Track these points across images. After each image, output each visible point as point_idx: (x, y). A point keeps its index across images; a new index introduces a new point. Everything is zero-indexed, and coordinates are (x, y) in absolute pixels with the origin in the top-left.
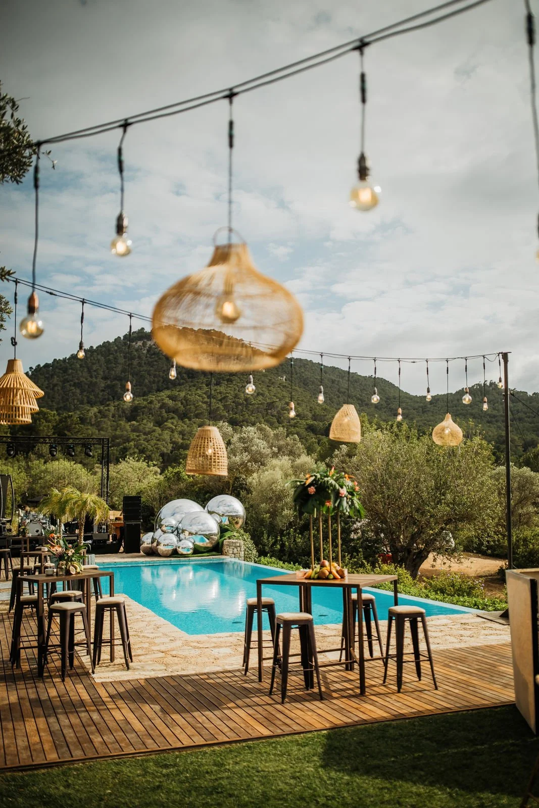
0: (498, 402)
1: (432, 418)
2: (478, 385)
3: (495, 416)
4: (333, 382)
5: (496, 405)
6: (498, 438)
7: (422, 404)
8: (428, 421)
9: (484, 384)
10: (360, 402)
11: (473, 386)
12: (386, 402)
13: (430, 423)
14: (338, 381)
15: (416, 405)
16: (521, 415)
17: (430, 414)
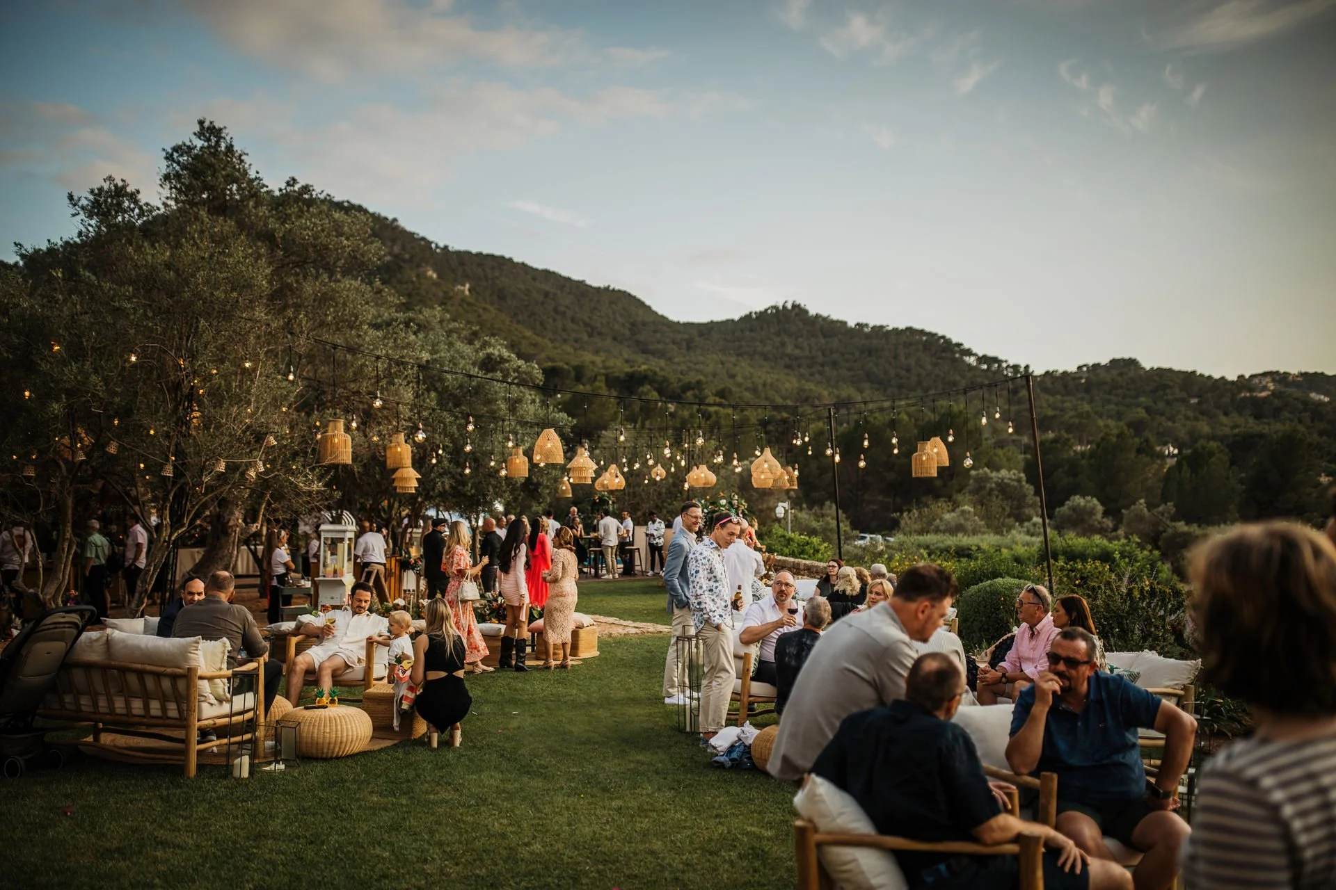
0: (802, 336)
1: (701, 358)
2: (775, 307)
3: (796, 358)
4: (546, 295)
5: (800, 340)
6: (798, 393)
7: (686, 336)
8: (696, 364)
9: (784, 306)
10: (589, 329)
11: (766, 310)
12: (630, 330)
13: (697, 366)
14: (555, 294)
15: (678, 337)
16: (835, 356)
17: (699, 351)
